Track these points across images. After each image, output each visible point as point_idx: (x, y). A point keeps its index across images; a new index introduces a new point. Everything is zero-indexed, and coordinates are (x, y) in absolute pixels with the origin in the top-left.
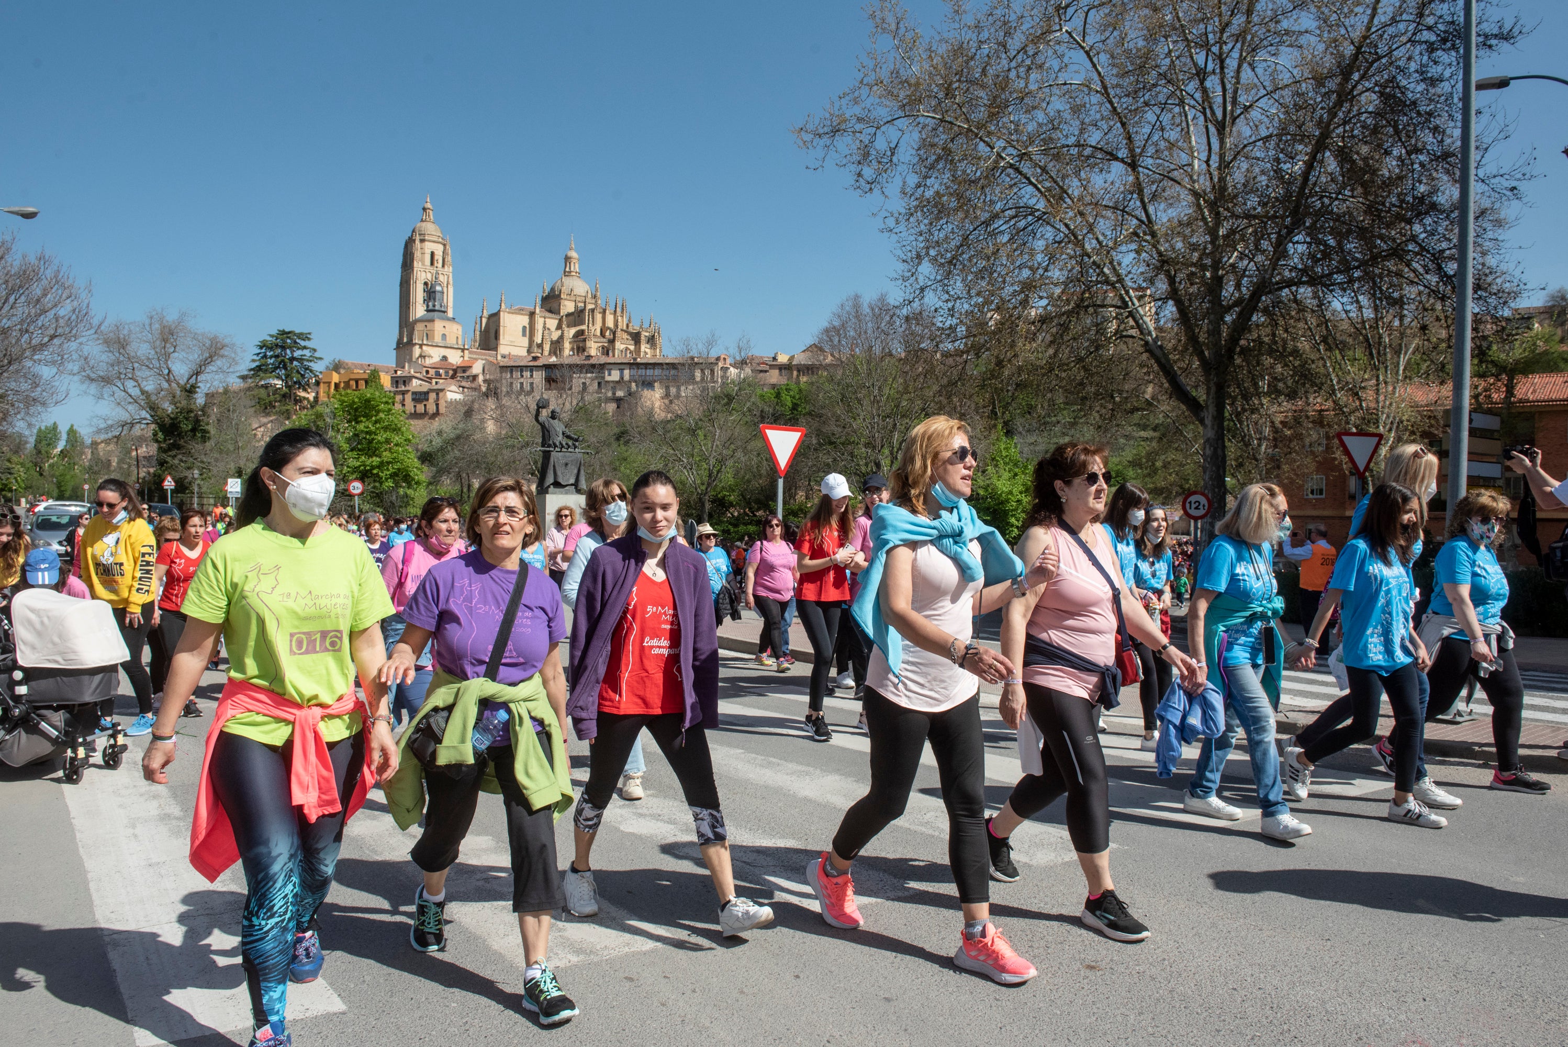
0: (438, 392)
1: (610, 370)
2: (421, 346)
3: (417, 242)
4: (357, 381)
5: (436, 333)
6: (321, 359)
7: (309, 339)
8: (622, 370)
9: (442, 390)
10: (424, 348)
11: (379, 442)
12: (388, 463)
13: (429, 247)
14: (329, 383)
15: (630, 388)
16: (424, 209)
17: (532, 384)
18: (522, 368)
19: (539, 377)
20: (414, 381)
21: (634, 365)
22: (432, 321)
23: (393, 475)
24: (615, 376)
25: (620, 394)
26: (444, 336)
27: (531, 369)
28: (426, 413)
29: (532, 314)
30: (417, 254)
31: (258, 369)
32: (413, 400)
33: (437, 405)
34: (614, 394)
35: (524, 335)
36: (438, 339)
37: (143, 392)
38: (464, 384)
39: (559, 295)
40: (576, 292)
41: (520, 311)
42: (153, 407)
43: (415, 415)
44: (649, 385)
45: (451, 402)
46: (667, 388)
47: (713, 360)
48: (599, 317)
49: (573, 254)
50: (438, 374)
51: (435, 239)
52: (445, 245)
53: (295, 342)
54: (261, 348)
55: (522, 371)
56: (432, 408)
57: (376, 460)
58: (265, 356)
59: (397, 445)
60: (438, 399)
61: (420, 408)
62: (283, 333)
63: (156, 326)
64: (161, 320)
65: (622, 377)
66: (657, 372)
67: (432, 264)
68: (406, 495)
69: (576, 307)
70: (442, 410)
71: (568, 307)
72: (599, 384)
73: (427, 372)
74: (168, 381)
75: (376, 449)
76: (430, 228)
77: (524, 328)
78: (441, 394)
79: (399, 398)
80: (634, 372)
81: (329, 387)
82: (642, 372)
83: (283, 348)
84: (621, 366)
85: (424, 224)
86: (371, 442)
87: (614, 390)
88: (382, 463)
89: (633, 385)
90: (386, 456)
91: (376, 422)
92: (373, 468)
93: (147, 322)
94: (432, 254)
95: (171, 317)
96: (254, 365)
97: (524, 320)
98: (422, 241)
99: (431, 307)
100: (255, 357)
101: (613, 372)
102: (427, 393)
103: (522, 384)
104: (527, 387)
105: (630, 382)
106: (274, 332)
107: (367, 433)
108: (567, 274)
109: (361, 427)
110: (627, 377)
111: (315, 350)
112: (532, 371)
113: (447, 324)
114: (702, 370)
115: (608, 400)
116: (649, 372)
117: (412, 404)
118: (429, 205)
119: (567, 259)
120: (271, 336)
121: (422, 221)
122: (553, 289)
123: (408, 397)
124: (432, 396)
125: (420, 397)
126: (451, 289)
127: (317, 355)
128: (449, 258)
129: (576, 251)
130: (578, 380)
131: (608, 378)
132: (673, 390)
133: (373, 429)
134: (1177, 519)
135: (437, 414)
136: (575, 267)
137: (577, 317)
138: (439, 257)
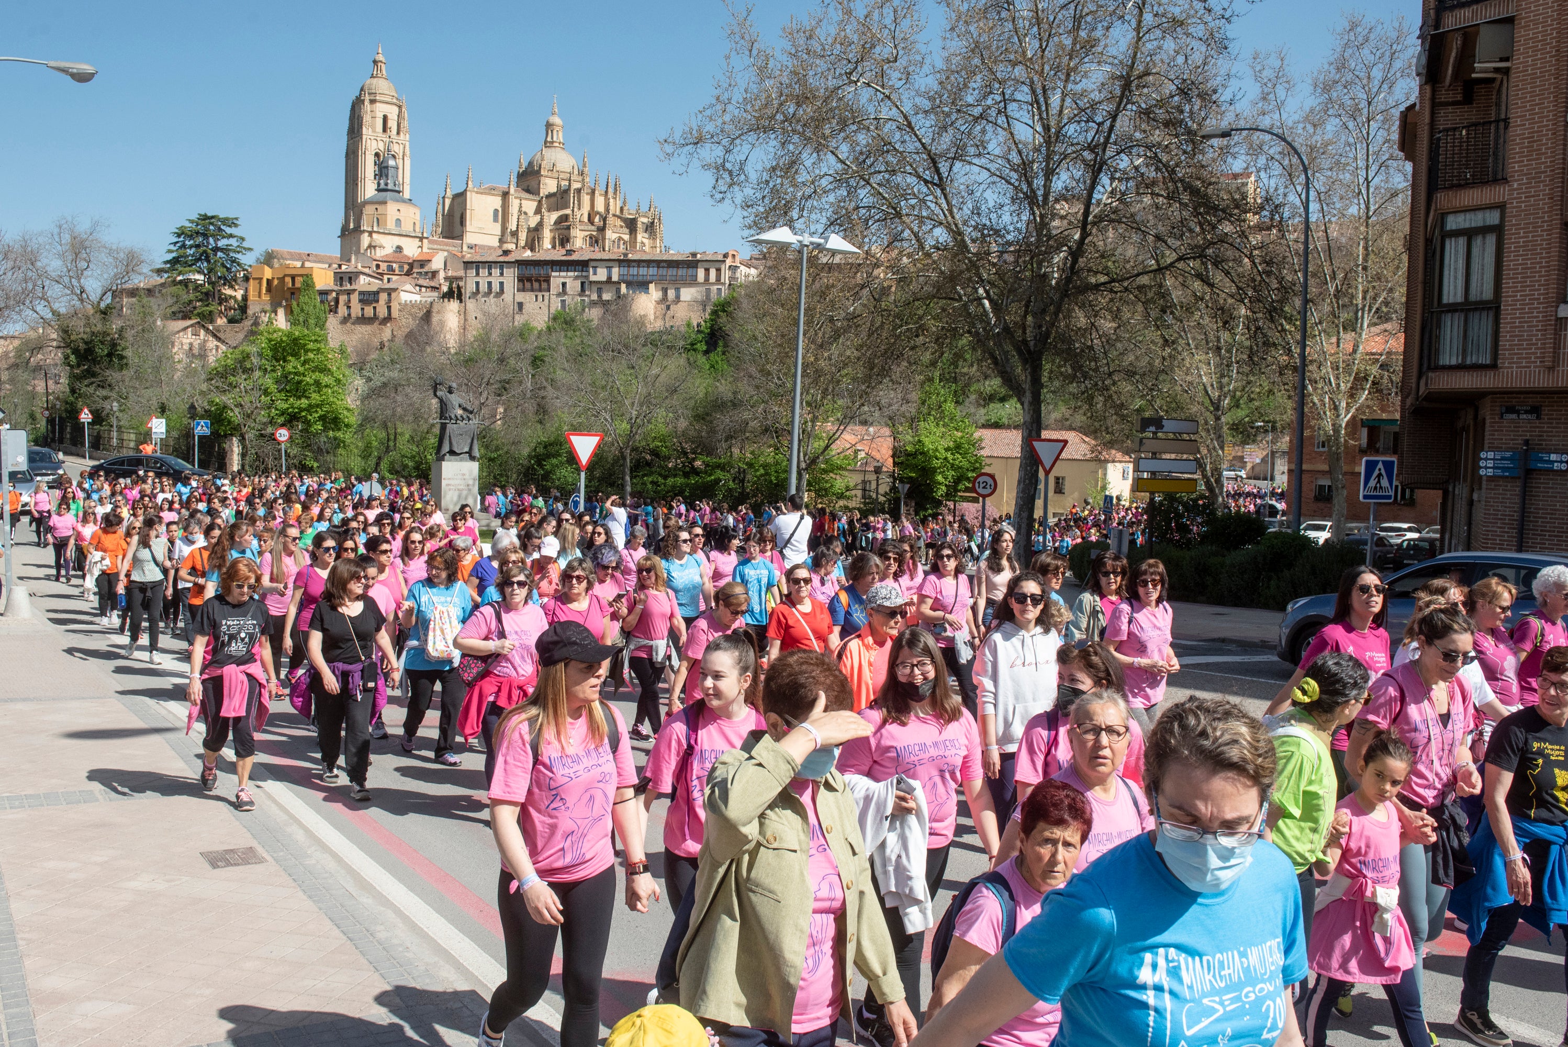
0: (390, 292)
1: (595, 268)
2: (370, 233)
3: (367, 103)
4: (293, 278)
5: (389, 217)
6: (250, 249)
7: (236, 225)
8: (609, 268)
9: (395, 290)
10: (375, 236)
11: (308, 384)
12: (317, 406)
13: (381, 109)
14: (261, 279)
15: (618, 290)
16: (375, 62)
17: (502, 284)
18: (490, 265)
19: (510, 277)
20: (362, 277)
21: (624, 262)
22: (384, 203)
23: (322, 418)
24: (601, 275)
25: (606, 296)
26: (398, 220)
27: (502, 265)
28: (375, 317)
29: (505, 195)
30: (367, 119)
31: (174, 262)
32: (360, 301)
33: (389, 308)
34: (600, 296)
35: (496, 220)
36: (391, 225)
37: (54, 312)
38: (421, 282)
39: (539, 172)
40: (559, 167)
41: (491, 191)
42: (65, 331)
43: (363, 320)
44: (643, 285)
45: (406, 304)
46: (665, 291)
47: (720, 258)
48: (586, 199)
49: (556, 120)
50: (391, 269)
51: (389, 99)
52: (400, 107)
53: (220, 229)
54: (179, 236)
55: (490, 268)
56: (382, 312)
57: (304, 402)
58: (184, 246)
59: (326, 386)
60: (390, 301)
61: (369, 311)
62: (205, 218)
63: (66, 238)
64: (72, 231)
65: (610, 278)
66: (652, 271)
67: (385, 130)
68: (335, 439)
69: (559, 186)
70: (395, 313)
71: (549, 186)
72: (582, 284)
73: (378, 266)
74: (82, 300)
75: (305, 391)
76: (382, 86)
77: (496, 211)
78: (393, 295)
79: (343, 299)
80: (624, 271)
81: (260, 283)
82: (634, 271)
83: (205, 236)
84: (608, 263)
85: (375, 81)
86: (299, 382)
87: (600, 292)
88: (310, 405)
89: (623, 288)
90: (315, 397)
91: (305, 363)
92: (301, 410)
93: (56, 231)
94: (385, 118)
95: (83, 227)
96: (170, 257)
97: (497, 202)
98: (373, 102)
99: (382, 186)
100: (172, 247)
101: (599, 270)
102: (376, 293)
103: (490, 283)
104: (496, 287)
105: (619, 283)
106: (195, 217)
107: (296, 374)
108: (548, 144)
109: (289, 367)
110: (615, 278)
111: (243, 239)
112: (502, 269)
113: (402, 207)
114: (707, 270)
115: (593, 304)
116: (643, 271)
117: (359, 306)
118: (380, 57)
119: (549, 126)
120: (191, 221)
121: (372, 77)
122: (531, 164)
123: (355, 298)
124: (383, 297)
125: (369, 298)
126: (408, 162)
127: (245, 244)
128: (405, 124)
129: (560, 116)
130: (557, 278)
131: (593, 278)
132: (671, 294)
133: (301, 369)
134: (1258, 461)
135: (388, 318)
136: (559, 136)
137: (560, 198)
138: (392, 124)
